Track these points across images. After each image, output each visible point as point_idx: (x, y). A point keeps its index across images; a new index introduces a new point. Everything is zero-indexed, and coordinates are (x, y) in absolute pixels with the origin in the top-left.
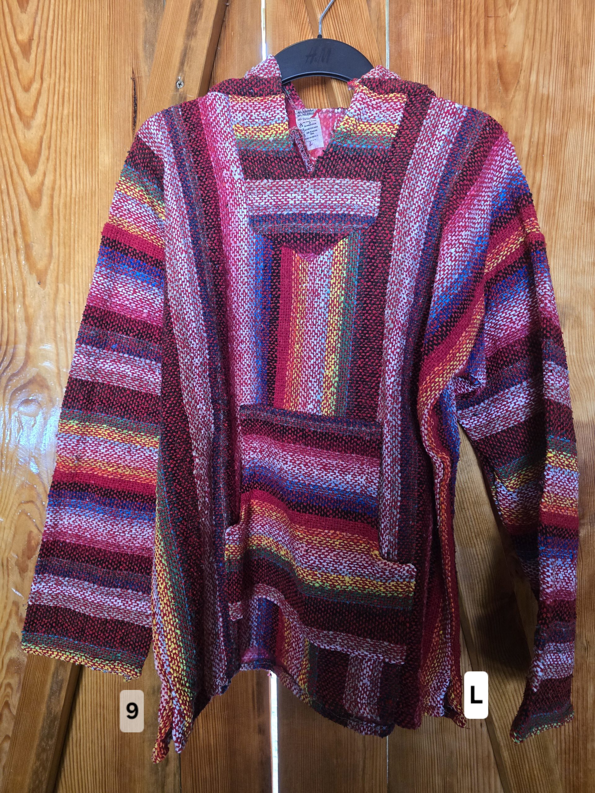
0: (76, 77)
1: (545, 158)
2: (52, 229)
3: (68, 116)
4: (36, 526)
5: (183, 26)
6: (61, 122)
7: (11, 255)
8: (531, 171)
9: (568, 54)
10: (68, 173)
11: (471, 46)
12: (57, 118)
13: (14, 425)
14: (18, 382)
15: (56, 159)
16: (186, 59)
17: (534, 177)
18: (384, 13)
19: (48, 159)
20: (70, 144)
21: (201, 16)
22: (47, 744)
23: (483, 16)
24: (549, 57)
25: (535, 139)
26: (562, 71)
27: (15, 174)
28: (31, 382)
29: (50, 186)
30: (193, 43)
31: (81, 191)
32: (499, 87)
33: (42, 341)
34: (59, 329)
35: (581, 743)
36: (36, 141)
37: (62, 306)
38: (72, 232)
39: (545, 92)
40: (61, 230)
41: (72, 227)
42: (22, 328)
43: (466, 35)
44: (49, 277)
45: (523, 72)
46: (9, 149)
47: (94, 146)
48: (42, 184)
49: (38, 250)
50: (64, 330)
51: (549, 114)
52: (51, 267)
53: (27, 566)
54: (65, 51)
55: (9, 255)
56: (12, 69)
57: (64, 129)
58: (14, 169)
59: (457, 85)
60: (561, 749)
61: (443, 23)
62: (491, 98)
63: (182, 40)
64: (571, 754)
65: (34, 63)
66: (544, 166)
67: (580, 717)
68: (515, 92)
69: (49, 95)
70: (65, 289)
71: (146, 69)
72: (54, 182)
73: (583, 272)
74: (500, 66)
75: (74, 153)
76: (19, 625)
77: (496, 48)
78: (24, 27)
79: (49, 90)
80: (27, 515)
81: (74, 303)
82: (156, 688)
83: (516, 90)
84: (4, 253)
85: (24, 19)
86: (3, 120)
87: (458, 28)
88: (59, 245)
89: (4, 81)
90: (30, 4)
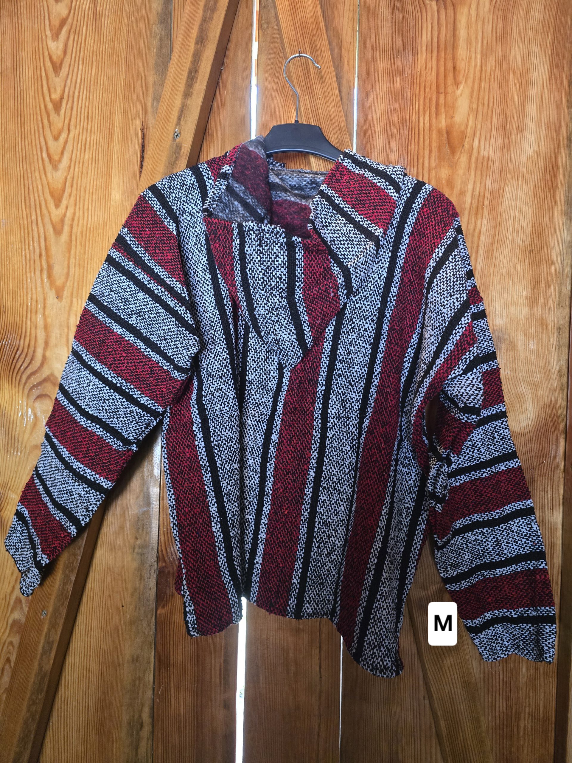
0: (96, 129)
1: (485, 208)
2: (70, 253)
3: (88, 160)
5: (182, 88)
6: (83, 165)
7: (37, 273)
8: (473, 219)
9: (506, 124)
11: (424, 116)
12: (79, 163)
13: (29, 417)
14: (34, 380)
16: (182, 115)
17: (475, 224)
19: (70, 195)
20: (88, 183)
21: (196, 80)
23: (435, 93)
24: (490, 126)
25: (477, 193)
26: (500, 137)
27: (44, 207)
28: (45, 380)
29: (71, 217)
30: (189, 102)
31: (96, 222)
32: (447, 149)
33: (56, 346)
35: (514, 719)
36: (61, 181)
37: (74, 317)
38: (86, 256)
39: (486, 154)
40: (77, 254)
41: (87, 251)
43: (421, 107)
44: (65, 293)
45: (467, 138)
46: (40, 187)
47: (107, 185)
48: (65, 215)
49: (58, 270)
51: (488, 173)
52: (68, 284)
54: (89, 107)
55: (35, 273)
56: (46, 121)
57: (84, 171)
58: (43, 203)
59: (412, 148)
60: (496, 724)
61: (402, 98)
62: (440, 159)
63: (180, 99)
64: (505, 730)
65: (63, 117)
66: (484, 215)
67: (513, 696)
69: (74, 144)
70: (78, 303)
72: (74, 214)
73: (517, 304)
74: (448, 133)
75: (91, 191)
77: (445, 118)
78: (57, 88)
79: (74, 139)
83: (461, 152)
84: (30, 272)
85: (57, 82)
86: (36, 164)
87: (414, 101)
88: (75, 266)
89: (39, 132)
90: (63, 70)
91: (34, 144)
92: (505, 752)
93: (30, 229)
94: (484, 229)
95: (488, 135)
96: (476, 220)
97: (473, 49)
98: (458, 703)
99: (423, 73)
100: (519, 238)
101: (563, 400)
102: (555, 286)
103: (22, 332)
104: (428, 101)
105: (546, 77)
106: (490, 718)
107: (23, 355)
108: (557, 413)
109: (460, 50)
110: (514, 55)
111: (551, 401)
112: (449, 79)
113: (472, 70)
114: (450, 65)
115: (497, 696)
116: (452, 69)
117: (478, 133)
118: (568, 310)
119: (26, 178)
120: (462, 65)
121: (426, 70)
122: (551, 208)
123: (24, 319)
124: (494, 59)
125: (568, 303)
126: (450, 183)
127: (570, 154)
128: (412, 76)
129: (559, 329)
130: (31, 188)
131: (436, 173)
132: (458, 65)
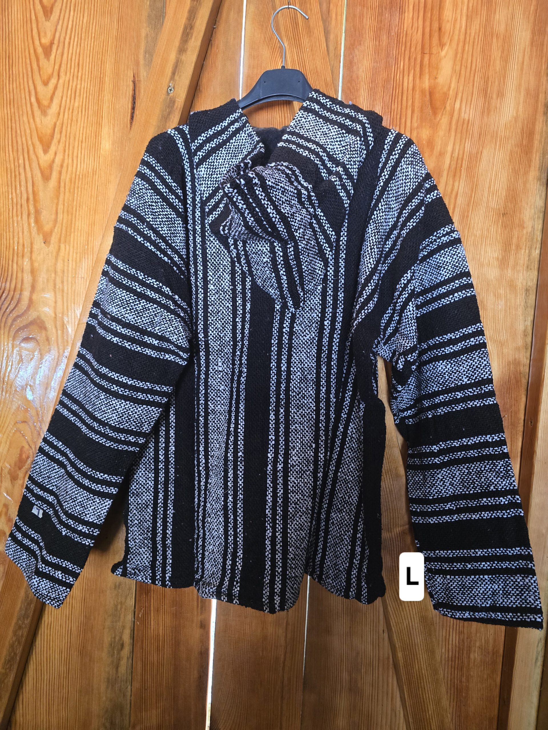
0: (87, 77)
1: (463, 171)
2: (58, 199)
3: (78, 108)
4: (27, 442)
5: (177, 43)
6: (72, 112)
7: (24, 217)
9: (487, 88)
10: (75, 154)
11: (408, 76)
12: (69, 109)
13: (15, 357)
14: (20, 322)
15: (66, 142)
16: (177, 70)
17: (453, 185)
18: (341, 44)
19: (59, 142)
20: (78, 130)
21: (192, 36)
22: (23, 623)
23: (420, 53)
24: (471, 89)
25: (456, 155)
26: (481, 100)
27: (31, 152)
28: (32, 323)
29: (60, 164)
30: (183, 58)
31: (85, 169)
32: (429, 110)
33: (43, 290)
34: (58, 281)
35: (465, 652)
36: (50, 126)
37: (62, 262)
38: (75, 203)
39: (467, 118)
40: (66, 200)
41: (75, 199)
42: (28, 278)
43: (406, 67)
44: (53, 238)
45: (449, 99)
46: (28, 131)
47: (97, 135)
48: (53, 161)
49: (46, 216)
50: (62, 282)
51: (468, 135)
52: (56, 230)
53: (18, 475)
54: (79, 54)
55: (22, 217)
56: (35, 66)
57: (74, 119)
58: (31, 148)
59: (395, 106)
60: (448, 657)
61: (388, 56)
62: (422, 119)
63: (175, 54)
65: (53, 62)
66: (462, 177)
67: (466, 631)
68: (441, 116)
70: (65, 249)
71: (145, 74)
72: (63, 160)
73: (489, 264)
74: (431, 94)
75: (81, 139)
76: (7, 524)
77: (429, 79)
78: (47, 33)
79: (64, 86)
80: (21, 433)
81: (73, 260)
82: (117, 584)
83: (442, 114)
84: (17, 216)
85: (48, 26)
86: (24, 107)
87: (399, 60)
88: (63, 212)
89: (27, 75)
90: (54, 14)
91: (22, 87)
92: (456, 681)
93: (17, 173)
94: (461, 190)
95: (470, 98)
96: (454, 181)
97: (459, 11)
98: (415, 636)
99: (410, 32)
100: (494, 202)
101: (527, 359)
102: (525, 250)
103: (7, 275)
104: (412, 60)
105: (528, 43)
106: (443, 650)
107: (10, 297)
108: (520, 370)
109: (446, 11)
110: (498, 20)
111: (515, 359)
112: (434, 39)
113: (457, 32)
114: (436, 26)
115: (451, 630)
116: (437, 29)
117: (460, 95)
118: (536, 273)
119: (13, 121)
120: (447, 27)
121: (412, 29)
122: (526, 173)
123: (10, 263)
124: (479, 22)
125: (536, 266)
126: (431, 143)
127: (547, 121)
128: (398, 35)
129: (527, 290)
130: (18, 132)
131: (418, 133)
132: (443, 26)
